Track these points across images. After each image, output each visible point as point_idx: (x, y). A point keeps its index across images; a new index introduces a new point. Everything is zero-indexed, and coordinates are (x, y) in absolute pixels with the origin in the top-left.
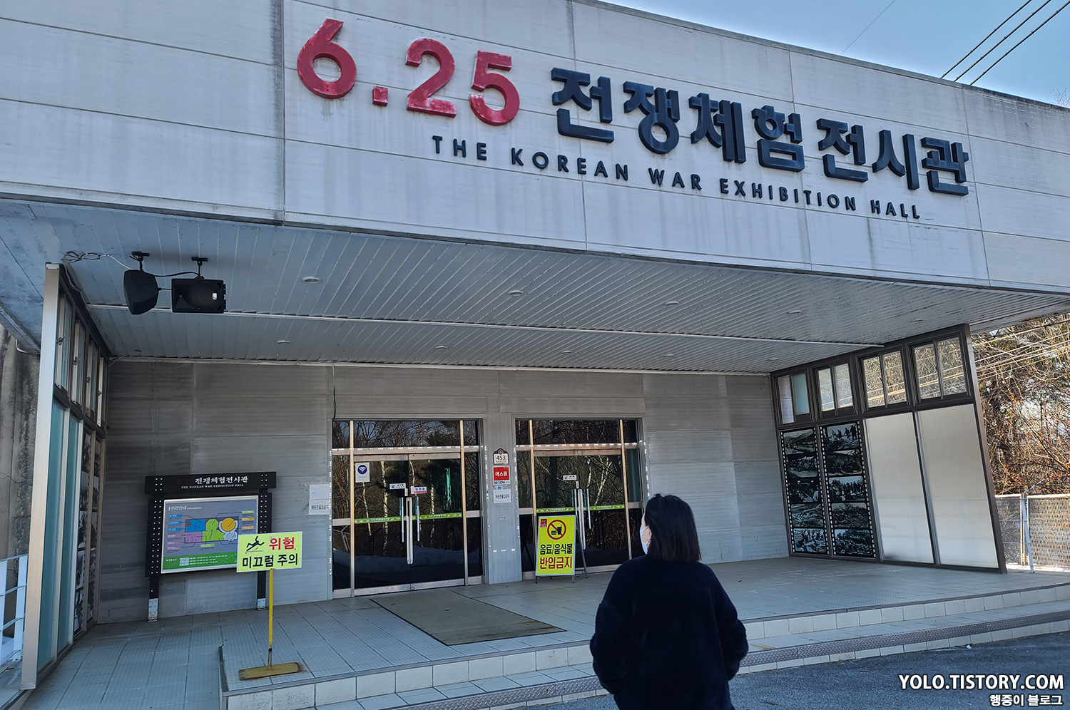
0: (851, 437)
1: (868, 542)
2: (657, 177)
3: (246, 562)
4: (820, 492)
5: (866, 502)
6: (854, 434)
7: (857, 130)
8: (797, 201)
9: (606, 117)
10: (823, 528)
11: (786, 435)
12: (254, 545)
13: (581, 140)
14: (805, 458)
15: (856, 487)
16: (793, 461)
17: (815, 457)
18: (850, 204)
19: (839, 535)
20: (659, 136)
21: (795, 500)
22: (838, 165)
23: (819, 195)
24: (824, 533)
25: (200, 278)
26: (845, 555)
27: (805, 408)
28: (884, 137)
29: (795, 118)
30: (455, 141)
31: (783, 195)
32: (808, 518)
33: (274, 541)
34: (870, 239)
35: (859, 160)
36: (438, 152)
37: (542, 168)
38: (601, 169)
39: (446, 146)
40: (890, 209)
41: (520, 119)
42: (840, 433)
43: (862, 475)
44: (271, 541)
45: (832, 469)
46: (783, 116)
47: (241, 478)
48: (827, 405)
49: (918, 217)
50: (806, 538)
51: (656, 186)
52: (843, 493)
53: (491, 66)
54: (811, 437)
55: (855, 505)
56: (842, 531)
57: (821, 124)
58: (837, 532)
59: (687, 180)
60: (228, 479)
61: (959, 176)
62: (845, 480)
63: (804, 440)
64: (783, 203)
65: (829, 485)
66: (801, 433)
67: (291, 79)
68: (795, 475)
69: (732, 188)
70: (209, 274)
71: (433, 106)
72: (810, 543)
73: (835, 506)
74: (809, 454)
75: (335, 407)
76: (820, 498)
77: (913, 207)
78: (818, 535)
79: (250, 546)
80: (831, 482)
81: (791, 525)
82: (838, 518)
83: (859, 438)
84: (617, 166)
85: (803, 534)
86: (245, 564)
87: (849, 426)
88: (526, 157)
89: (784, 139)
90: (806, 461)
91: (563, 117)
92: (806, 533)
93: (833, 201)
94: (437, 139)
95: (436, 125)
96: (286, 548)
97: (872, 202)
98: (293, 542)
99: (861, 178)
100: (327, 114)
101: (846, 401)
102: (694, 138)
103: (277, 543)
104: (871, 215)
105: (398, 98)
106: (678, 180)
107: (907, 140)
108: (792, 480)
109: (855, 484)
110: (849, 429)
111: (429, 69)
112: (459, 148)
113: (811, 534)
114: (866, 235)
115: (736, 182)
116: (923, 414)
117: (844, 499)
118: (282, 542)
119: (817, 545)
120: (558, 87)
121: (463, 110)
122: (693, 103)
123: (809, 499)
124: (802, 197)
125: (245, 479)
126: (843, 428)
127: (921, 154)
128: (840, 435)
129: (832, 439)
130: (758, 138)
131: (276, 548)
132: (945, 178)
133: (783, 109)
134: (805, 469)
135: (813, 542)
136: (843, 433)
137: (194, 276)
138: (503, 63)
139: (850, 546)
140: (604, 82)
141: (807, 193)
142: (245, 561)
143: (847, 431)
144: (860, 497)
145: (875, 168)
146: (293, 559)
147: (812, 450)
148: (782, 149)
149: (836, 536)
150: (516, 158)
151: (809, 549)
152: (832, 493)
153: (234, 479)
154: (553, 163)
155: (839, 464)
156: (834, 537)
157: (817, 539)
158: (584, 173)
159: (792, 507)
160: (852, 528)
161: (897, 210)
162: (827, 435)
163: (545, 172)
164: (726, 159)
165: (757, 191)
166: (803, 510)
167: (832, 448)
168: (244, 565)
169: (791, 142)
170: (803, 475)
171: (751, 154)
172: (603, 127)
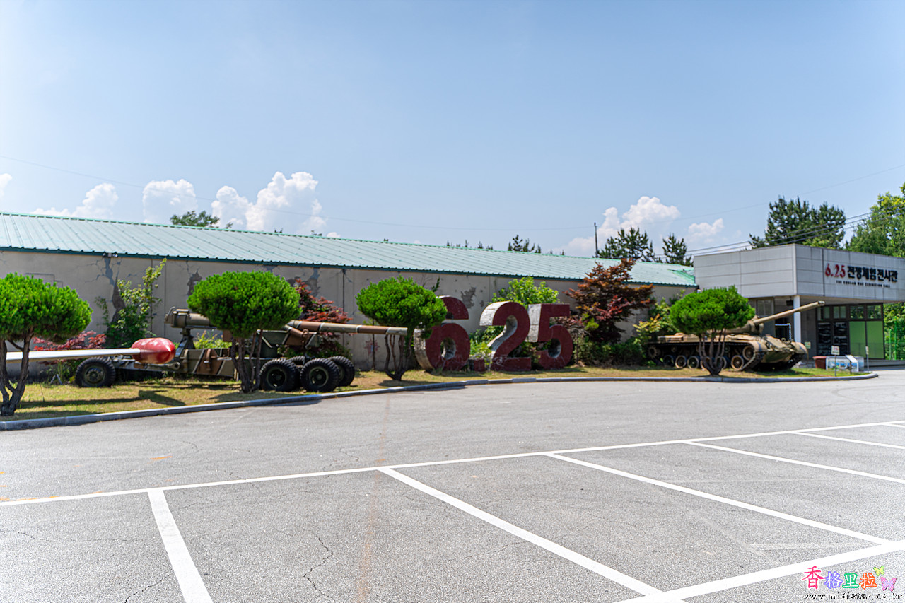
0: (844, 326)
2: (858, 283)
7: (883, 271)
9: (853, 273)
13: (851, 278)
14: (826, 330)
16: (821, 331)
17: (830, 330)
18: (881, 286)
20: (859, 276)
21: (821, 342)
22: (880, 278)
28: (886, 271)
29: (875, 270)
31: (873, 285)
35: (883, 276)
41: (845, 276)
43: (847, 336)
45: (836, 334)
48: (836, 316)
49: (890, 287)
53: (842, 267)
54: (829, 325)
55: (843, 344)
57: (878, 270)
62: (840, 337)
63: (825, 325)
65: (834, 338)
68: (821, 335)
83: (847, 326)
84: (854, 282)
87: (843, 323)
89: (874, 274)
91: (849, 275)
99: (882, 280)
101: (843, 316)
102: (863, 275)
104: (884, 287)
105: (834, 275)
106: (861, 284)
109: (844, 338)
114: (883, 292)
115: (867, 283)
116: (868, 323)
117: (839, 342)
122: (863, 269)
127: (891, 274)
128: (840, 325)
130: (870, 274)
132: (894, 279)
134: (825, 334)
141: (876, 284)
145: (885, 278)
150: (844, 282)
155: (839, 333)
158: (851, 284)
161: (887, 286)
162: (835, 325)
163: (847, 285)
164: (866, 279)
165: (870, 285)
167: (836, 329)
171: (869, 278)
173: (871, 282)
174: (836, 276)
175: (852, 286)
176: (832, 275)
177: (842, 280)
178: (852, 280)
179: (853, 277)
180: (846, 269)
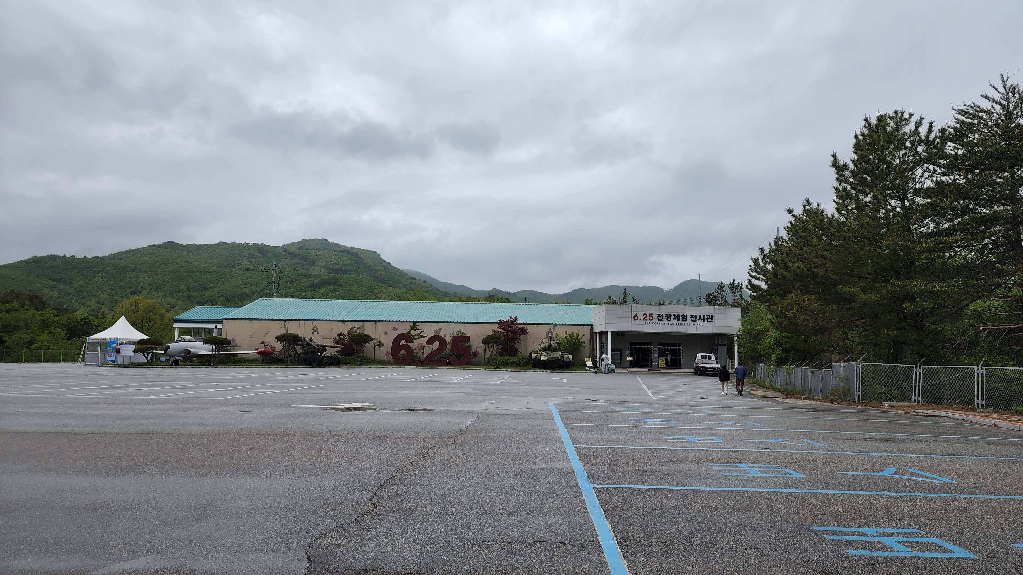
2: (668, 324)
9: (663, 318)
18: (694, 324)
20: (669, 319)
22: (692, 320)
28: (700, 316)
29: (687, 315)
34: (697, 329)
38: (662, 324)
40: (700, 325)
57: (691, 315)
61: (712, 320)
67: (633, 318)
69: (678, 324)
77: (704, 324)
89: (685, 318)
91: (658, 319)
93: (691, 324)
95: (645, 321)
99: (696, 321)
100: (636, 322)
102: (673, 319)
104: (697, 326)
105: (642, 319)
106: (671, 324)
111: (645, 316)
120: (658, 316)
121: (648, 319)
127: (706, 317)
130: (682, 318)
132: (709, 320)
138: (652, 314)
140: (663, 314)
141: (688, 324)
150: (653, 323)
154: (657, 323)
164: (677, 321)
165: (681, 324)
171: (680, 320)
173: (683, 323)
174: (644, 319)
175: (661, 326)
176: (640, 319)
177: (651, 322)
178: (661, 322)
179: (663, 320)
180: (655, 316)
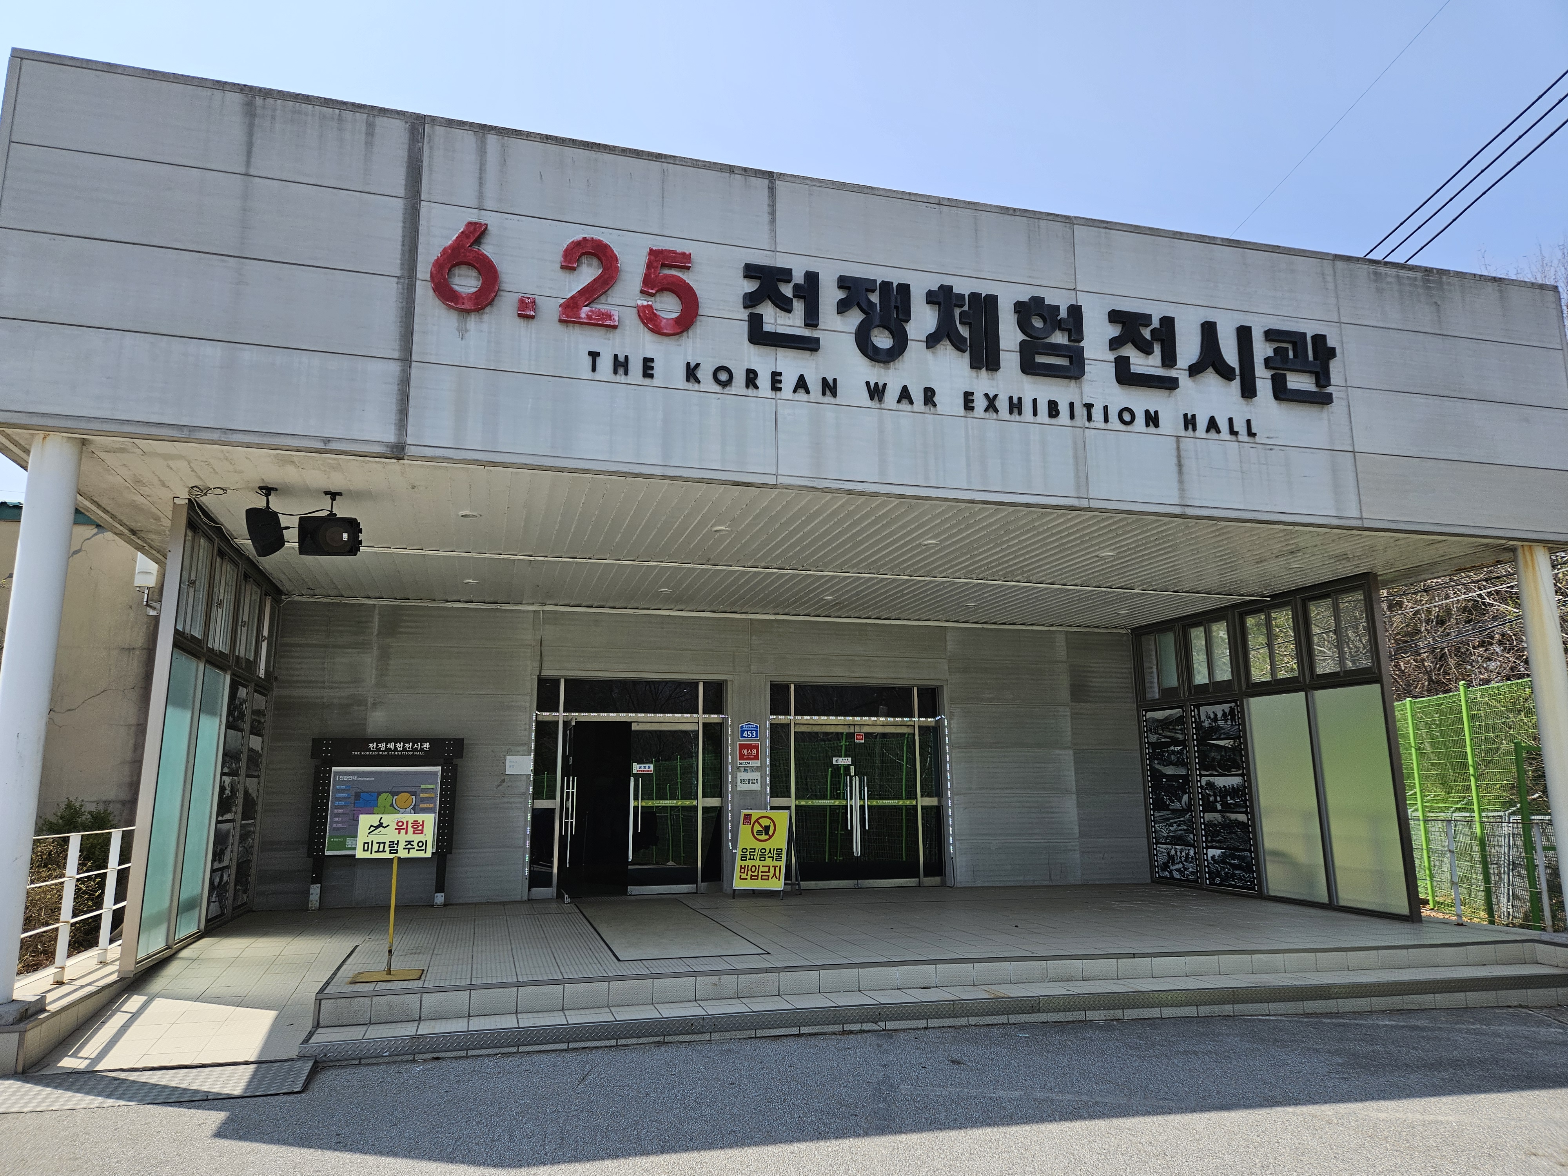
0: (1229, 723)
1: (1248, 868)
2: (876, 392)
3: (367, 847)
4: (1189, 797)
5: (1246, 813)
6: (1233, 719)
7: (1168, 323)
8: (1072, 416)
9: (812, 318)
10: (1195, 848)
11: (1149, 715)
12: (377, 827)
13: (778, 349)
14: (1172, 748)
15: (1234, 792)
16: (1157, 751)
17: (1185, 747)
18: (1152, 419)
19: (1213, 857)
20: (882, 340)
21: (1159, 805)
22: (1134, 369)
23: (1106, 408)
24: (1195, 853)
25: (332, 514)
26: (1220, 884)
27: (1172, 681)
28: (1209, 330)
29: (1076, 311)
30: (616, 356)
31: (1053, 409)
32: (1175, 831)
33: (400, 824)
34: (1180, 465)
35: (1169, 359)
36: (594, 369)
37: (725, 384)
38: (801, 384)
39: (605, 364)
40: (1213, 425)
41: (701, 328)
42: (1216, 715)
43: (1242, 775)
44: (397, 824)
45: (1207, 765)
46: (1057, 308)
47: (422, 745)
48: (1201, 677)
49: (1255, 435)
50: (1171, 858)
51: (875, 404)
52: (1218, 798)
53: (664, 266)
54: (1180, 720)
55: (1233, 816)
56: (1217, 852)
57: (1115, 316)
58: (1211, 852)
59: (917, 395)
60: (407, 745)
61: (1322, 377)
62: (1221, 782)
63: (1171, 723)
64: (1053, 421)
65: (1202, 787)
66: (1167, 713)
67: (424, 291)
68: (1159, 771)
69: (980, 403)
70: (342, 511)
71: (589, 317)
72: (1177, 867)
73: (1209, 816)
74: (1176, 742)
75: (541, 660)
76: (1189, 805)
77: (1249, 422)
78: (1187, 855)
79: (372, 829)
80: (1203, 783)
81: (1154, 840)
82: (1214, 834)
83: (1239, 724)
84: (824, 380)
85: (1168, 854)
86: (366, 848)
87: (1226, 707)
88: (705, 374)
89: (1059, 338)
90: (1173, 751)
91: (755, 322)
92: (1173, 852)
93: (1126, 416)
94: (594, 355)
95: (594, 340)
96: (414, 833)
97: (1185, 415)
98: (423, 826)
99: (1170, 384)
100: (463, 332)
101: (1224, 673)
102: (932, 341)
103: (404, 826)
104: (1182, 433)
105: (550, 309)
106: (905, 395)
107: (1244, 334)
108: (1156, 776)
109: (1233, 787)
110: (1227, 711)
111: (588, 273)
112: (621, 365)
113: (1179, 853)
114: (1174, 460)
115: (986, 395)
116: (1321, 696)
117: (1219, 807)
118: (410, 825)
119: (1186, 869)
120: (750, 286)
121: (631, 320)
122: (932, 298)
123: (1176, 805)
124: (1080, 412)
125: (426, 745)
126: (1219, 710)
127: (1262, 350)
128: (1215, 719)
129: (1206, 724)
130: (1021, 337)
131: (403, 832)
132: (1298, 382)
133: (1060, 300)
134: (1171, 763)
135: (1181, 865)
136: (1219, 715)
137: (324, 514)
138: (683, 261)
139: (1226, 873)
140: (812, 278)
141: (1089, 407)
142: (366, 845)
143: (1224, 714)
144: (1240, 806)
145: (1194, 370)
146: (422, 845)
147: (1181, 737)
148: (1055, 350)
149: (1210, 858)
150: (692, 373)
151: (1177, 875)
152: (1205, 798)
153: (413, 745)
154: (740, 378)
155: (1214, 759)
156: (1207, 860)
157: (1186, 861)
158: (780, 389)
159: (1157, 814)
160: (1229, 849)
161: (1223, 425)
162: (1200, 718)
163: (727, 390)
164: (975, 365)
165: (1015, 406)
166: (1169, 819)
167: (1206, 734)
168: (364, 850)
169: (1070, 340)
170: (1170, 771)
171: (1010, 359)
172: (807, 333)
179: (810, 345)
